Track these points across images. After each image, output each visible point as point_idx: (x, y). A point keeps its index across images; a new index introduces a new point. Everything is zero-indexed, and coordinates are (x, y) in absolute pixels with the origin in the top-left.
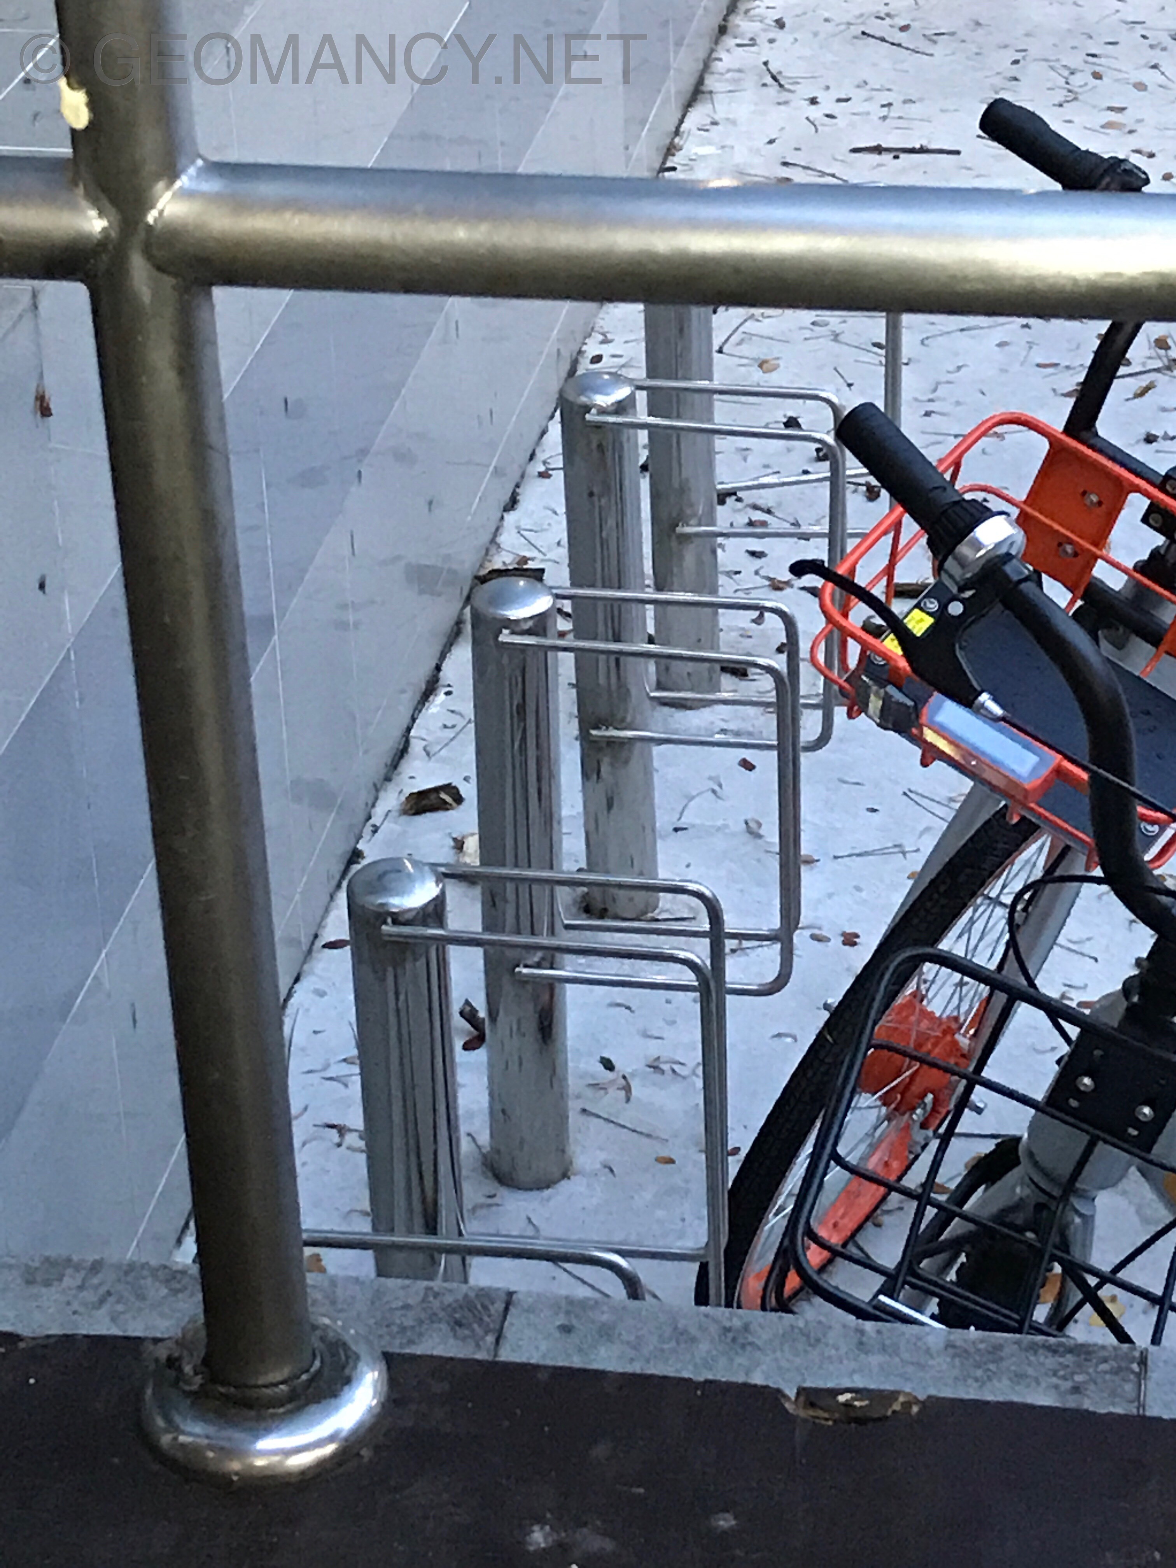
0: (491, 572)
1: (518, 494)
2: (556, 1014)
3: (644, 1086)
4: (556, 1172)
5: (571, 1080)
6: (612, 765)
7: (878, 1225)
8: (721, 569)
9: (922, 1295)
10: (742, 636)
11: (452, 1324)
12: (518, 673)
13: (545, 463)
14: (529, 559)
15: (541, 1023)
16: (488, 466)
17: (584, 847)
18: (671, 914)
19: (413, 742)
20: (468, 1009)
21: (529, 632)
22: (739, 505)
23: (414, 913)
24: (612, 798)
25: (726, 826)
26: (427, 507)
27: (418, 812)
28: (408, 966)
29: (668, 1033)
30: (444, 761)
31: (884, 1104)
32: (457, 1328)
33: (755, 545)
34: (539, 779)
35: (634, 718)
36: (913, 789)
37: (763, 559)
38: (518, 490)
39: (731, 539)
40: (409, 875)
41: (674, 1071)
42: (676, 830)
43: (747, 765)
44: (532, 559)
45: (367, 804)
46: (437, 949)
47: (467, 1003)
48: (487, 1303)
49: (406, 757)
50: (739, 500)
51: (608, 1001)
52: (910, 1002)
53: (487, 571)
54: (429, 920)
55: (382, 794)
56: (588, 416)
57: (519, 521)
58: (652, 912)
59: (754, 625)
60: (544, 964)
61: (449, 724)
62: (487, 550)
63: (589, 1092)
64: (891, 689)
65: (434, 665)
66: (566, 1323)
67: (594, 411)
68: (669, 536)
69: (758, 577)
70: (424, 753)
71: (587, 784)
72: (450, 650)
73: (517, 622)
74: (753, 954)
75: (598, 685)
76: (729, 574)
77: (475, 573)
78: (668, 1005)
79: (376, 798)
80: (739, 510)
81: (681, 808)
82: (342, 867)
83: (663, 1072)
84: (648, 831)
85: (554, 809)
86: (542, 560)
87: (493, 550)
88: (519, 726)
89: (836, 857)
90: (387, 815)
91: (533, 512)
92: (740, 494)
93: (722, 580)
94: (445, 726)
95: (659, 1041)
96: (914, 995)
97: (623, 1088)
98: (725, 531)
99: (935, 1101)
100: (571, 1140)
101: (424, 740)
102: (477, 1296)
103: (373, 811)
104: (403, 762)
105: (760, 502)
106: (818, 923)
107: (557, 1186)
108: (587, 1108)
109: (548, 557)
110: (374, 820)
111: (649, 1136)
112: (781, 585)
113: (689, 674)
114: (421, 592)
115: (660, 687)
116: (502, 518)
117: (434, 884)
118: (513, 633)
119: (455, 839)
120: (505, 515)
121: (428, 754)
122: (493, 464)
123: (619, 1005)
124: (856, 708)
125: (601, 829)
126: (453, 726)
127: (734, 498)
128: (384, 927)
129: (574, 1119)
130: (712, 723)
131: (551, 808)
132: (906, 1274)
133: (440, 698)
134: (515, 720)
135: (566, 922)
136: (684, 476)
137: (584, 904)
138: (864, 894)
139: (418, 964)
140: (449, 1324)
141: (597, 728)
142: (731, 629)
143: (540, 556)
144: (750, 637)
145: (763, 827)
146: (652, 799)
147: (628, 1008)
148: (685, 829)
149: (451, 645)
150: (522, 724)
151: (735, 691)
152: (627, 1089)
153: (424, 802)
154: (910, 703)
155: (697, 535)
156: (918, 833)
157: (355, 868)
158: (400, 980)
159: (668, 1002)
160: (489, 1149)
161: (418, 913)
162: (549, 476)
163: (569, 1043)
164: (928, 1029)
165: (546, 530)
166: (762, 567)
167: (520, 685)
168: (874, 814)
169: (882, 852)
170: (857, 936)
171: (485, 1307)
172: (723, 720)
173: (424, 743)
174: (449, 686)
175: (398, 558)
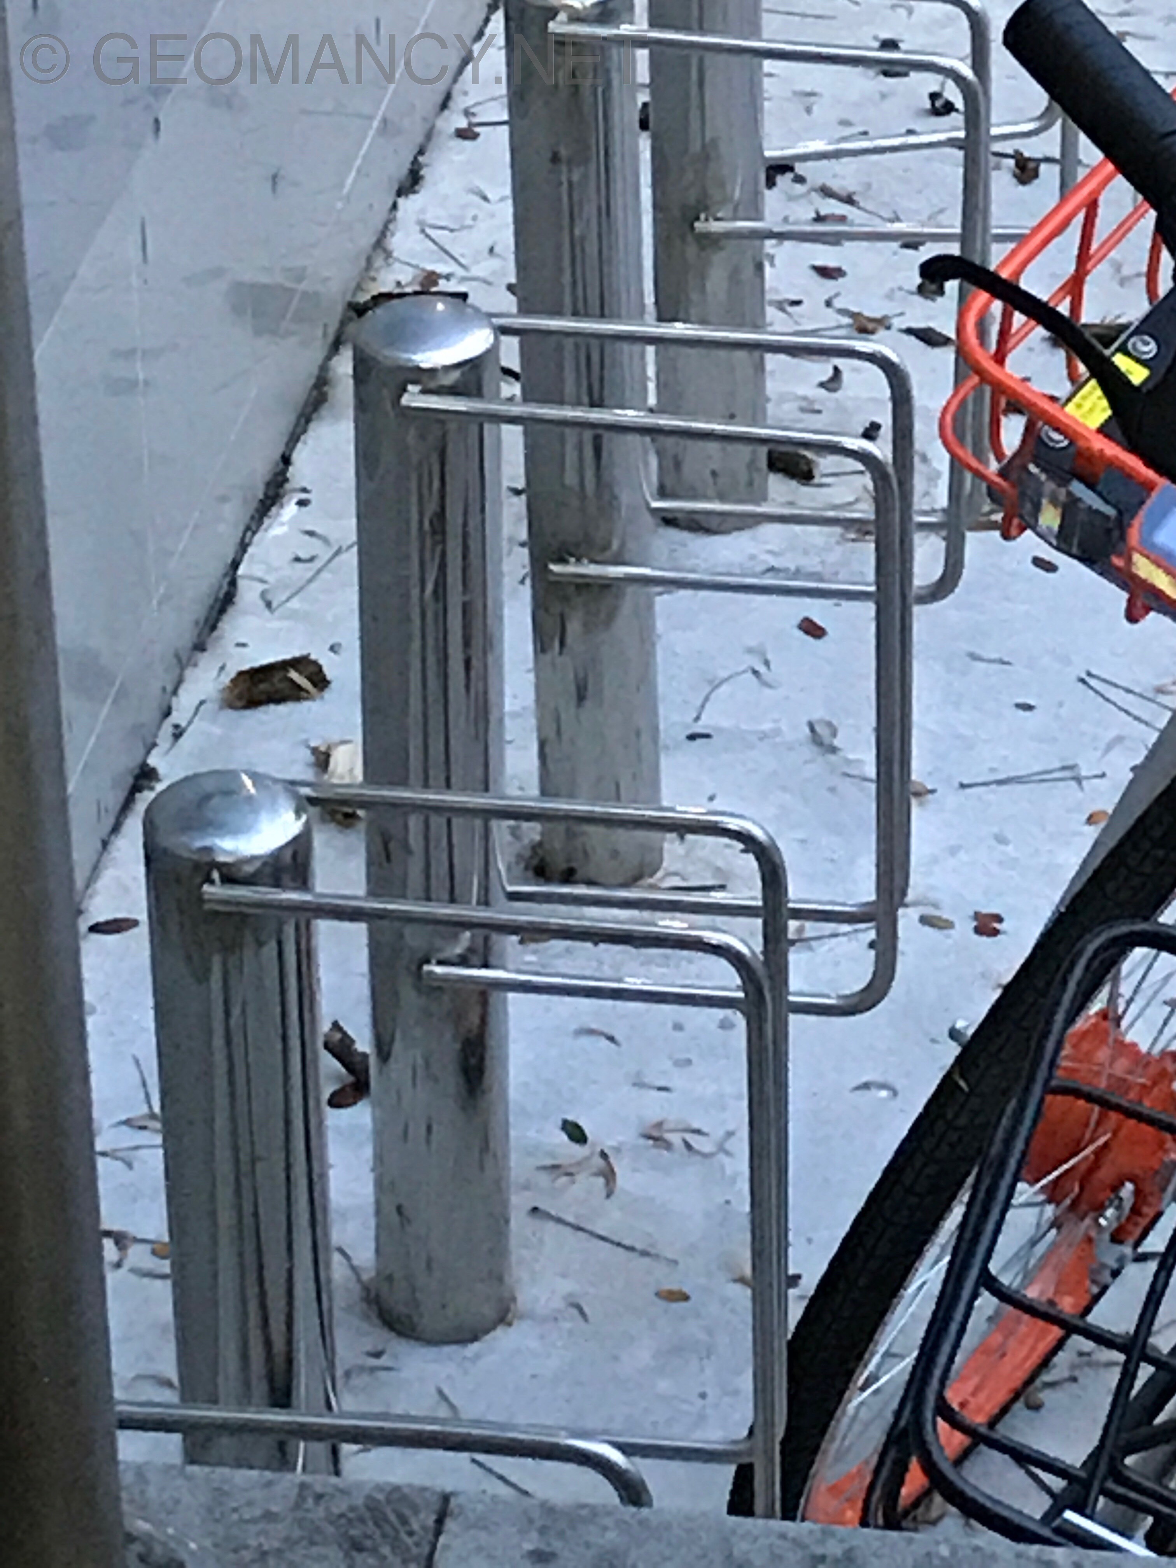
0: (374, 298)
1: (420, 166)
2: (491, 1042)
3: (635, 1170)
4: (489, 1311)
5: (514, 1159)
6: (585, 625)
7: (1036, 1407)
8: (769, 297)
9: (1131, 1512)
10: (803, 410)
11: (346, 1546)
12: (435, 459)
13: (467, 113)
14: (440, 276)
15: (466, 1058)
16: (371, 118)
17: (535, 762)
18: (684, 879)
19: (241, 584)
20: (338, 1036)
21: (453, 391)
22: (799, 188)
23: (258, 864)
24: (585, 679)
25: (777, 732)
26: (269, 185)
27: (252, 703)
28: (248, 953)
29: (677, 1080)
30: (293, 615)
31: (1049, 1201)
32: (354, 1554)
33: (826, 256)
34: (467, 643)
35: (623, 545)
36: (1094, 671)
37: (841, 280)
38: (421, 159)
39: (788, 244)
40: (250, 798)
41: (688, 1146)
42: (692, 737)
43: (812, 629)
44: (448, 277)
45: (164, 689)
46: (297, 928)
47: (336, 1026)
48: (407, 1512)
49: (231, 611)
50: (800, 179)
51: (574, 1026)
52: (1095, 1025)
53: (367, 297)
54: (286, 879)
55: (189, 673)
56: (551, 25)
57: (423, 211)
58: (651, 875)
59: (823, 391)
60: (475, 960)
61: (303, 555)
62: (369, 261)
63: (544, 1179)
64: (1078, 488)
65: (277, 456)
66: (543, 1547)
67: (562, 16)
68: (683, 239)
69: (830, 311)
70: (261, 604)
71: (541, 656)
72: (304, 431)
73: (432, 371)
74: (823, 948)
75: (563, 485)
76: (780, 306)
77: (349, 298)
78: (679, 1034)
79: (180, 682)
80: (802, 196)
81: (699, 703)
82: (122, 795)
83: (668, 1146)
84: (645, 738)
85: (492, 697)
86: (464, 279)
87: (379, 262)
88: (433, 551)
89: (963, 786)
90: (197, 709)
91: (446, 197)
92: (800, 168)
93: (771, 312)
94: (298, 559)
95: (663, 1094)
96: (1104, 1015)
97: (599, 1173)
98: (776, 229)
99: (1137, 1193)
100: (514, 1258)
101: (262, 581)
102: (388, 1501)
103: (174, 701)
104: (226, 618)
105: (835, 185)
106: (932, 896)
107: (488, 1337)
108: (541, 1206)
109: (475, 271)
110: (175, 718)
111: (645, 1253)
112: (870, 326)
113: (714, 474)
114: (258, 332)
115: (663, 493)
116: (395, 206)
117: (291, 815)
118: (425, 392)
119: (315, 751)
120: (401, 201)
121: (269, 605)
122: (380, 113)
123: (591, 1032)
124: (1016, 521)
125: (565, 737)
126: (311, 559)
127: (789, 176)
128: (206, 888)
129: (519, 1221)
130: (752, 557)
131: (486, 693)
132: (1105, 1479)
133: (289, 510)
134: (428, 542)
135: (510, 889)
136: (708, 135)
137: (535, 862)
138: (1010, 848)
139: (265, 950)
140: (340, 1546)
141: (562, 561)
142: (783, 398)
143: (461, 272)
144: (819, 412)
145: (840, 735)
146: (653, 686)
147: (611, 1039)
148: (707, 736)
149: (308, 421)
150: (439, 549)
151: (791, 504)
152: (609, 1175)
153: (262, 686)
154: (1110, 511)
155: (728, 235)
156: (1102, 745)
157: (145, 798)
158: (233, 982)
159: (678, 1027)
160: (373, 1274)
161: (265, 864)
162: (475, 136)
163: (514, 1093)
164: (1130, 1072)
165: (470, 227)
166: (837, 295)
167: (436, 484)
168: (1028, 714)
169: (1041, 778)
170: (999, 919)
171: (404, 1521)
172: (770, 552)
173: (261, 587)
174: (304, 490)
175: (217, 273)
